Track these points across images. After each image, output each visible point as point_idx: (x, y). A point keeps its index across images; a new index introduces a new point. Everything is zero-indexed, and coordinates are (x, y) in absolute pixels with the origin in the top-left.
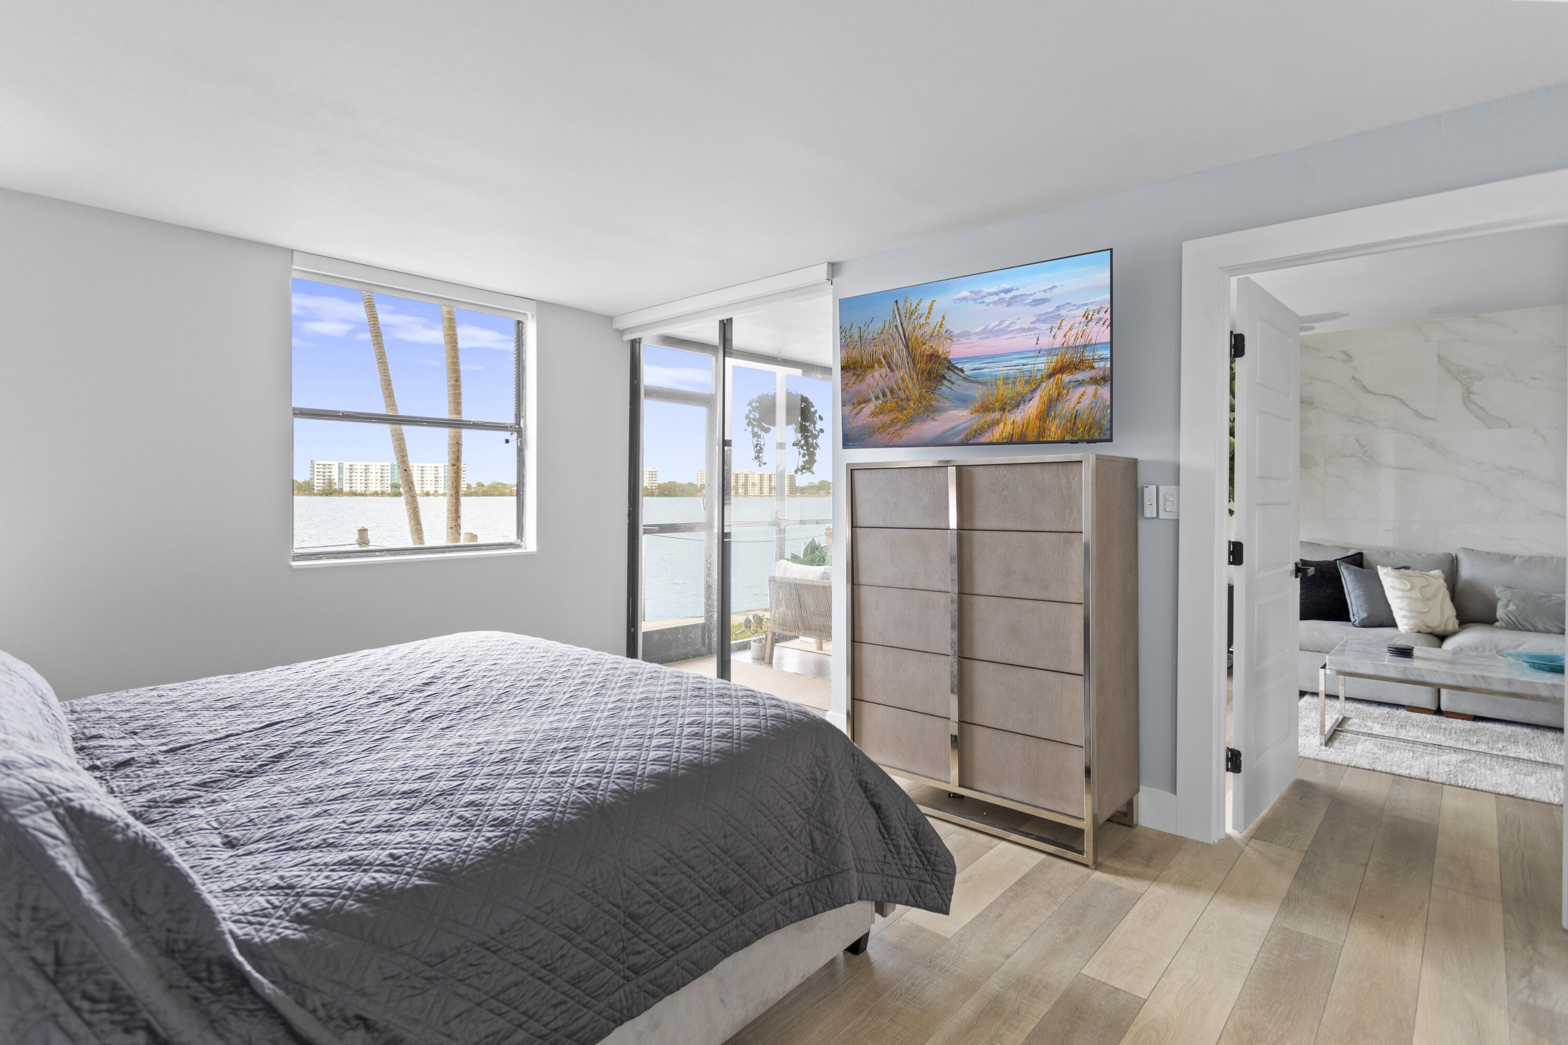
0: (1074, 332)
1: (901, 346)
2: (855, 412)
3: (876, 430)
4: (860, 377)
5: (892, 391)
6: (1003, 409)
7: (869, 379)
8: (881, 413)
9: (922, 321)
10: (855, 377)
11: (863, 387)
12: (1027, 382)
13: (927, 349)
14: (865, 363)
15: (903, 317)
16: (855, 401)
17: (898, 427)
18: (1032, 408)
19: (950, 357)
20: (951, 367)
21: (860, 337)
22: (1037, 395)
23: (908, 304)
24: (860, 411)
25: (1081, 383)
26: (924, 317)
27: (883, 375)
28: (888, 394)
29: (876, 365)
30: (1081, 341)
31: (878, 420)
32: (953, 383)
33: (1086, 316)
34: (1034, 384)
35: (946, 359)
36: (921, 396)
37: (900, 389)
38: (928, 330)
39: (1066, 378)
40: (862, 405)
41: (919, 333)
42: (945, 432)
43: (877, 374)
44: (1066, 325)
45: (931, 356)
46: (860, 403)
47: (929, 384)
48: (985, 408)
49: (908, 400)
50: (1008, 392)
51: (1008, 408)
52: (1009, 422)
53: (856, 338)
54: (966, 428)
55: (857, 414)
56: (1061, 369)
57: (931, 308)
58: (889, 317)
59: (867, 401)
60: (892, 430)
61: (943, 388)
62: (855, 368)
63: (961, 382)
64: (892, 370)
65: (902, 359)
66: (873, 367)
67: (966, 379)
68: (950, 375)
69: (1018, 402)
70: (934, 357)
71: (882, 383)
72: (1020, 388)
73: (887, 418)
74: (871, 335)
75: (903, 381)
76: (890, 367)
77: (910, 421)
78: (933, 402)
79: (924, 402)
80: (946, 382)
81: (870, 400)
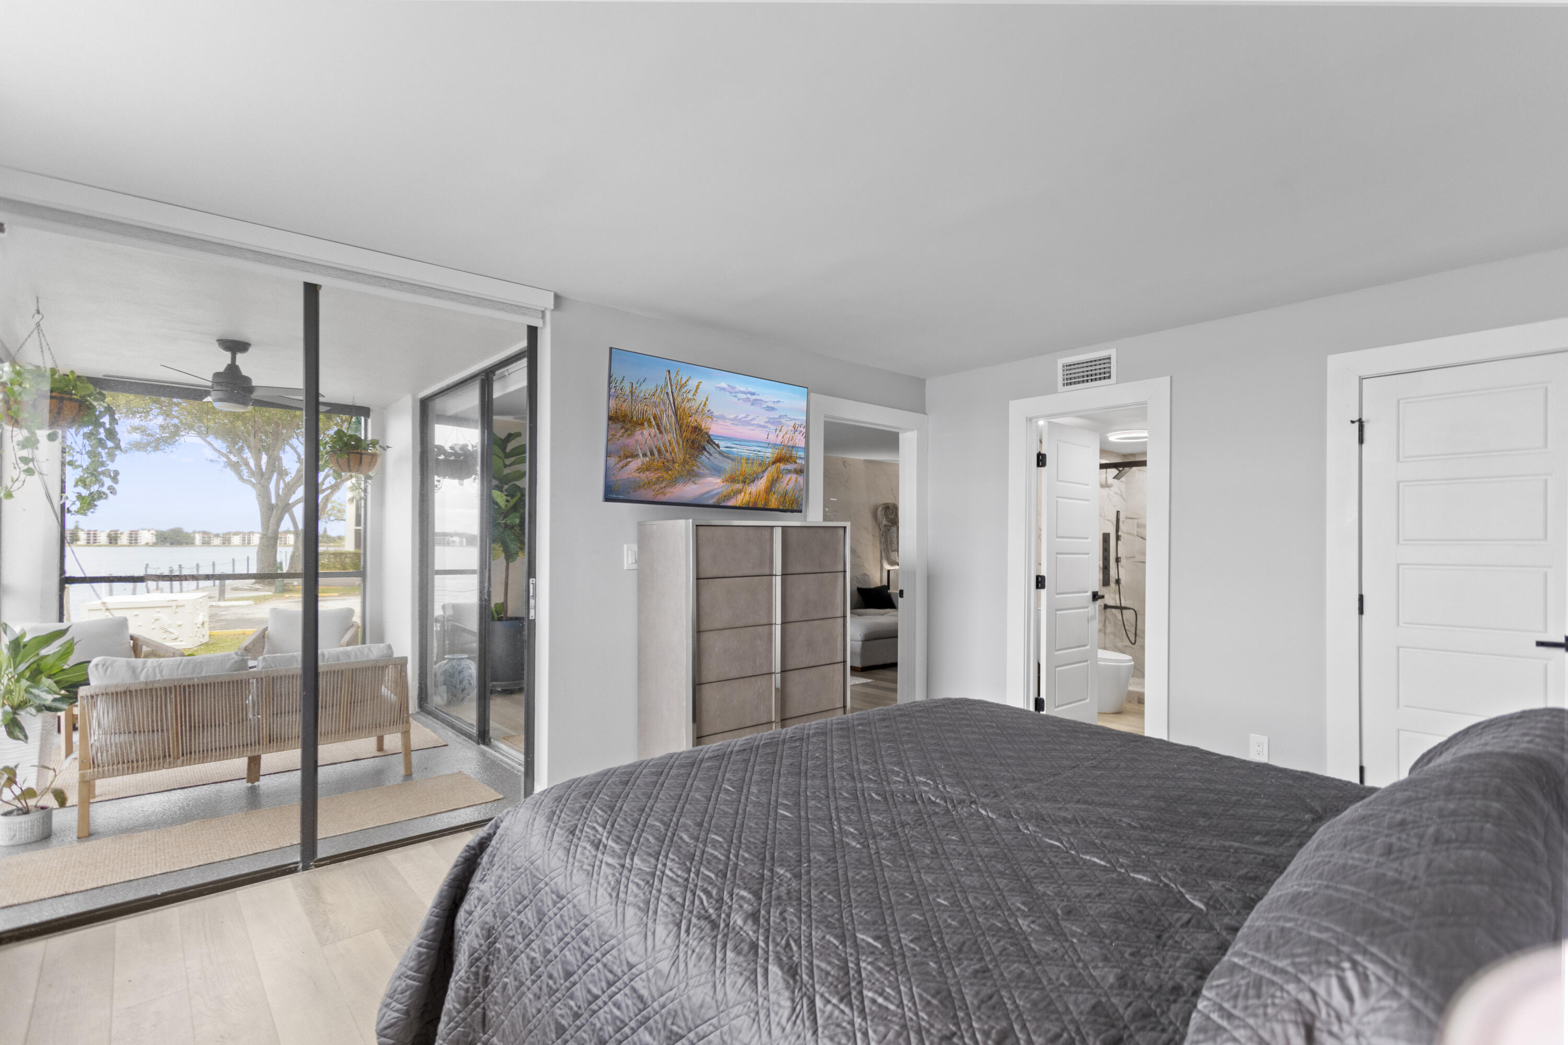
0: (787, 436)
1: (671, 413)
2: (621, 464)
3: (642, 484)
4: (629, 432)
5: (659, 451)
6: (744, 482)
7: (638, 435)
8: (648, 470)
9: (690, 396)
10: (623, 430)
11: (630, 441)
12: (760, 464)
13: (692, 421)
14: (635, 419)
15: (674, 387)
16: (622, 453)
17: (663, 485)
18: (761, 485)
19: (710, 433)
20: (710, 441)
21: (632, 392)
22: (766, 474)
23: (679, 377)
24: (626, 465)
25: (789, 471)
26: (692, 393)
27: (652, 434)
28: (656, 453)
29: (646, 424)
30: (791, 444)
31: (643, 476)
32: (711, 455)
33: (794, 427)
34: (764, 466)
35: (707, 433)
36: (685, 462)
37: (667, 451)
38: (695, 405)
39: (782, 466)
40: (629, 459)
41: (686, 405)
42: (702, 495)
43: (646, 432)
44: (784, 430)
45: (696, 428)
46: (627, 457)
47: (693, 451)
48: (733, 480)
49: (674, 463)
50: (748, 469)
51: (748, 481)
52: (748, 492)
53: (628, 392)
54: (718, 494)
55: (622, 467)
56: (779, 460)
57: (697, 387)
58: (662, 383)
59: (634, 456)
60: (657, 487)
61: (703, 457)
62: (624, 421)
63: (717, 455)
64: (661, 432)
65: (671, 424)
66: (642, 424)
67: (721, 453)
68: (708, 447)
69: (754, 479)
70: (697, 429)
71: (650, 442)
72: (756, 468)
73: (653, 476)
74: (642, 395)
75: (670, 444)
76: (659, 429)
77: (674, 482)
78: (695, 468)
79: (687, 467)
80: (705, 453)
81: (637, 456)
